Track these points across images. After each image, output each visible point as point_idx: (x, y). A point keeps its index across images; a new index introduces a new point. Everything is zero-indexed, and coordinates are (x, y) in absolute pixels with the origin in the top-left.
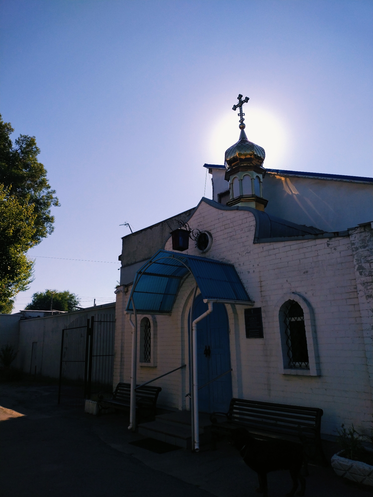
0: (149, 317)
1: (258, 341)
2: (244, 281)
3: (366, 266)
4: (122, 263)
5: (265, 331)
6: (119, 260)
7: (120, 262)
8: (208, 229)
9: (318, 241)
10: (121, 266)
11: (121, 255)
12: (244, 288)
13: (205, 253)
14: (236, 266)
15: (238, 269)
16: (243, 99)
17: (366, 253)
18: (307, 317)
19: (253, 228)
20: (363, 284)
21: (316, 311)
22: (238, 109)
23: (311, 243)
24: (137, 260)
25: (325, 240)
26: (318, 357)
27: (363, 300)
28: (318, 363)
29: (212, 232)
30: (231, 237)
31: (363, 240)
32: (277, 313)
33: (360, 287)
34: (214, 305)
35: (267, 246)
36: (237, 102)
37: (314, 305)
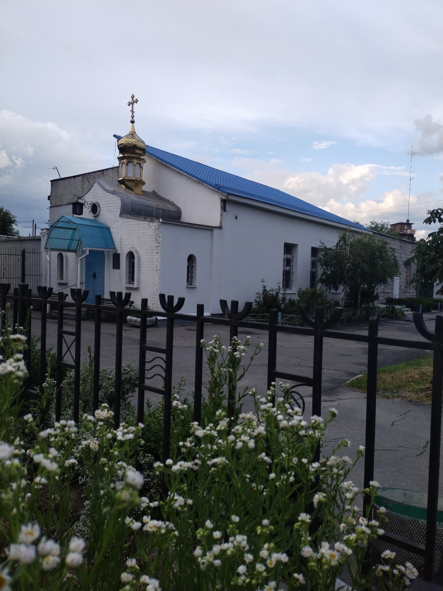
0: (63, 253)
1: (118, 271)
2: (114, 238)
3: (158, 238)
4: (51, 203)
5: (121, 266)
6: (49, 199)
7: (49, 201)
8: (98, 202)
9: (145, 222)
10: (50, 206)
11: (50, 196)
12: (113, 242)
13: (96, 217)
14: (111, 228)
15: (111, 230)
16: (135, 99)
17: (158, 233)
18: (136, 260)
19: (120, 207)
20: (156, 247)
21: (141, 257)
22: (131, 105)
23: (143, 222)
24: (64, 203)
25: (148, 222)
26: (139, 279)
27: (155, 254)
28: (139, 282)
29: (100, 204)
30: (109, 210)
31: (158, 226)
32: (125, 257)
33: (155, 248)
34: (89, 251)
35: (126, 220)
36: (130, 100)
37: (140, 254)
